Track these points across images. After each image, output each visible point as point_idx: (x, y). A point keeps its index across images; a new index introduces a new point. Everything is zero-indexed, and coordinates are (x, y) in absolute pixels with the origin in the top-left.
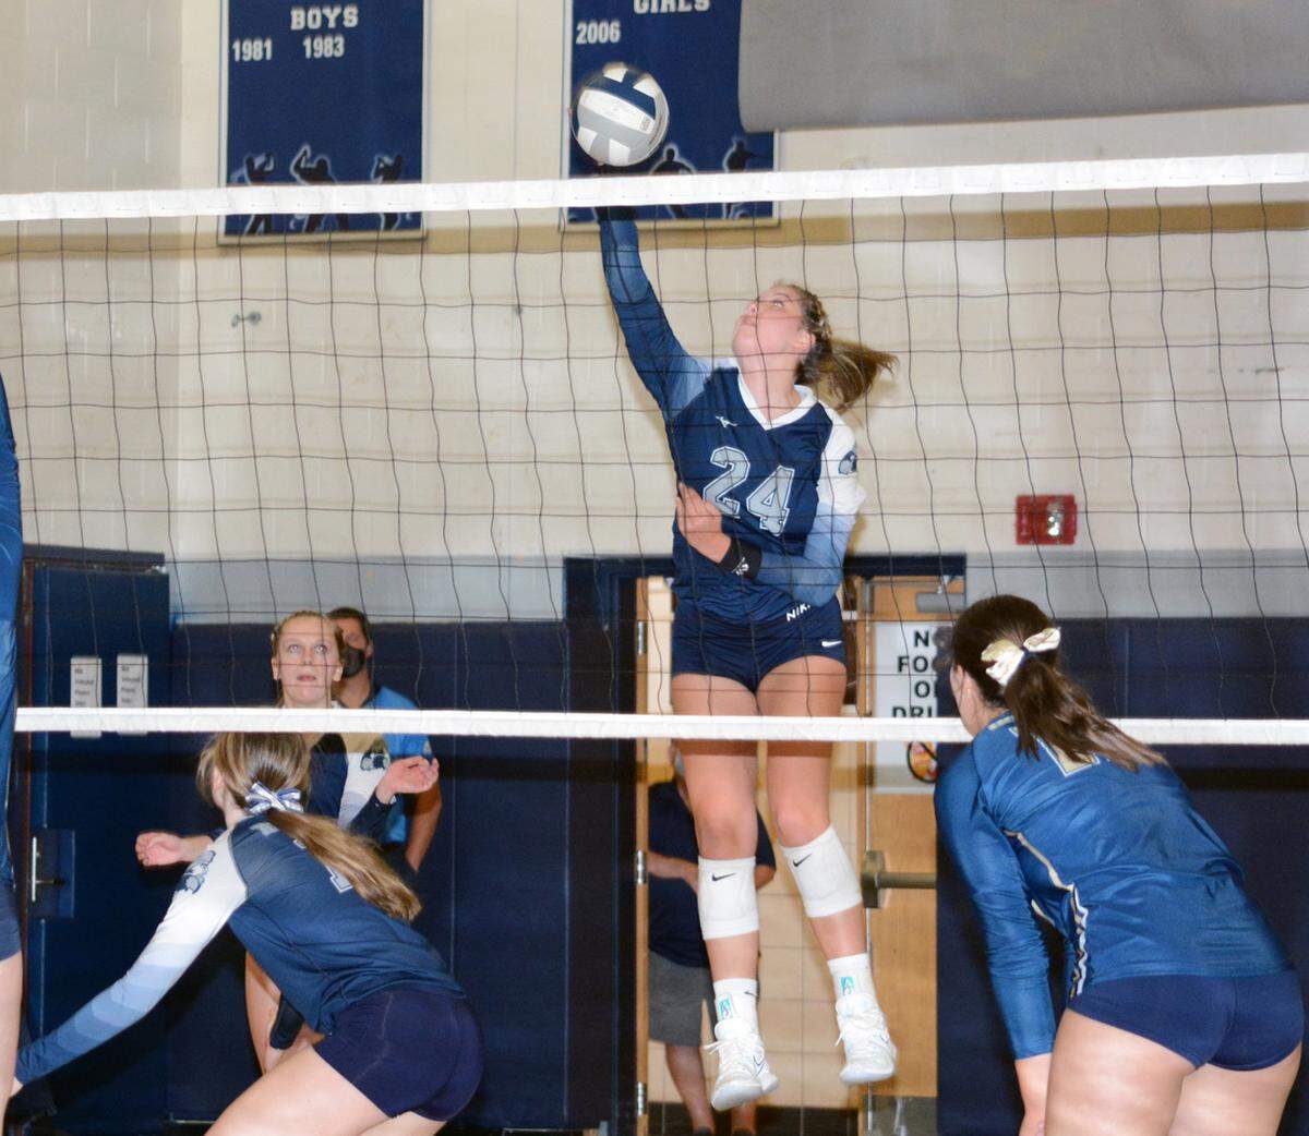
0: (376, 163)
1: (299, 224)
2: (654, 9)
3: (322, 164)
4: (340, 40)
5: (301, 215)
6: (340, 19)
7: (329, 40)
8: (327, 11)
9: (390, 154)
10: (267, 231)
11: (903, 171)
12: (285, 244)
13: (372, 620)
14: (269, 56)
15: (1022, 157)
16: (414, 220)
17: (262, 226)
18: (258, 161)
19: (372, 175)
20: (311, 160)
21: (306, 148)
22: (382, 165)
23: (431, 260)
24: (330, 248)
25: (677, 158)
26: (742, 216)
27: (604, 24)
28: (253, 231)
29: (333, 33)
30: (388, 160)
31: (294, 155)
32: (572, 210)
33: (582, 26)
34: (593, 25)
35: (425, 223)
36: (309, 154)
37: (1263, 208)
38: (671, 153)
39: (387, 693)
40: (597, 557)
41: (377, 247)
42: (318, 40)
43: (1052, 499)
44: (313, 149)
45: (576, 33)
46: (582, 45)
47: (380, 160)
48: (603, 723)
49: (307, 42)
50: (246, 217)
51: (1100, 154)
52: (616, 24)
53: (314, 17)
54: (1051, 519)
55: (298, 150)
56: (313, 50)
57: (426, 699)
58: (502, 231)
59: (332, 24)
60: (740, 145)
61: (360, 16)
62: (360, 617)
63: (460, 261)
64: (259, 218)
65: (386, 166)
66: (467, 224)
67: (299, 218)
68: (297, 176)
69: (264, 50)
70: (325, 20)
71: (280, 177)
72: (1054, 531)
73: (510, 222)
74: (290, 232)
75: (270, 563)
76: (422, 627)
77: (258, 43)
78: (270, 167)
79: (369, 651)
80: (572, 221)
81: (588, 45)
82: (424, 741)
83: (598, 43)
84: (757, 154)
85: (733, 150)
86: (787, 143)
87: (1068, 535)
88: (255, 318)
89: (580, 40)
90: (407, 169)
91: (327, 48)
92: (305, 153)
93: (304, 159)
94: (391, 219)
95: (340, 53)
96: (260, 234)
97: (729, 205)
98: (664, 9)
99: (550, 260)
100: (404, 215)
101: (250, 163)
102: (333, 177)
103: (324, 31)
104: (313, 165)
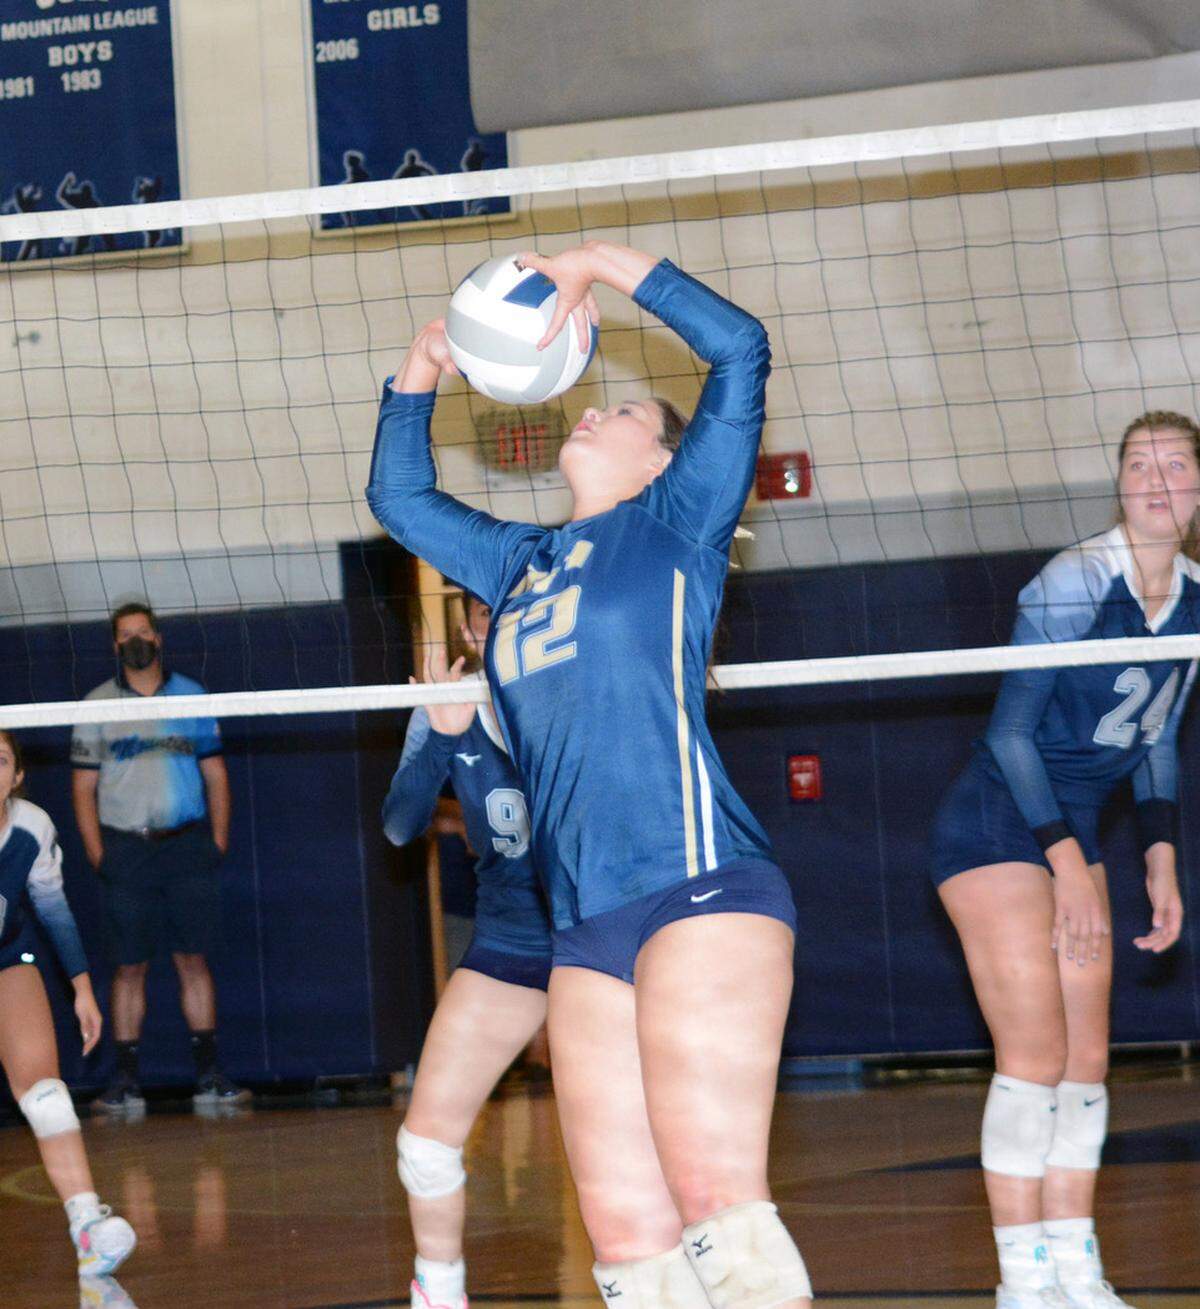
0: (136, 185)
1: (68, 246)
2: (387, 25)
3: (86, 189)
4: (96, 73)
5: (70, 237)
6: (95, 53)
7: (86, 74)
8: (82, 47)
9: (149, 175)
10: (40, 256)
11: (623, 160)
12: (52, 268)
13: (158, 613)
14: (31, 92)
15: (735, 140)
16: (174, 237)
17: (34, 251)
18: (27, 191)
19: (134, 195)
20: (74, 187)
21: (71, 176)
22: (142, 187)
23: (189, 273)
24: (94, 268)
25: (419, 162)
26: (484, 213)
27: (342, 42)
28: (25, 257)
29: (89, 67)
30: (148, 182)
31: (59, 183)
32: (325, 217)
33: (321, 45)
34: (332, 44)
35: (186, 238)
36: (74, 182)
37: (955, 174)
38: (413, 158)
39: (178, 680)
40: (364, 539)
41: (137, 265)
42: (76, 74)
43: (786, 457)
44: (77, 175)
45: (316, 52)
46: (323, 64)
47: (141, 182)
48: (378, 695)
49: (65, 77)
50: (16, 244)
51: (809, 133)
52: (353, 41)
53: (71, 53)
54: (786, 475)
55: (63, 178)
56: (71, 84)
57: (214, 684)
58: (253, 241)
59: (87, 59)
60: (477, 146)
61: (113, 49)
62: (146, 611)
63: (215, 271)
64: (31, 243)
65: (147, 188)
66: (220, 236)
67: (68, 241)
68: (63, 202)
69: (26, 87)
70: (81, 55)
71: (49, 204)
72: (792, 486)
73: (261, 231)
74: (58, 255)
75: (58, 566)
76: (207, 617)
77: (20, 82)
78: (38, 196)
79: (158, 643)
80: (325, 227)
81: (328, 63)
82: (213, 724)
83: (338, 62)
84: (492, 154)
85: (469, 151)
86: (520, 142)
87: (804, 490)
88: (34, 338)
89: (321, 58)
90: (166, 188)
91: (85, 81)
92: (69, 181)
93: (69, 186)
94: (155, 235)
95: (97, 84)
96: (34, 259)
97: (470, 202)
98: (396, 25)
99: (300, 266)
100: (166, 231)
101: (19, 194)
102: (99, 201)
103: (81, 66)
104: (78, 191)
